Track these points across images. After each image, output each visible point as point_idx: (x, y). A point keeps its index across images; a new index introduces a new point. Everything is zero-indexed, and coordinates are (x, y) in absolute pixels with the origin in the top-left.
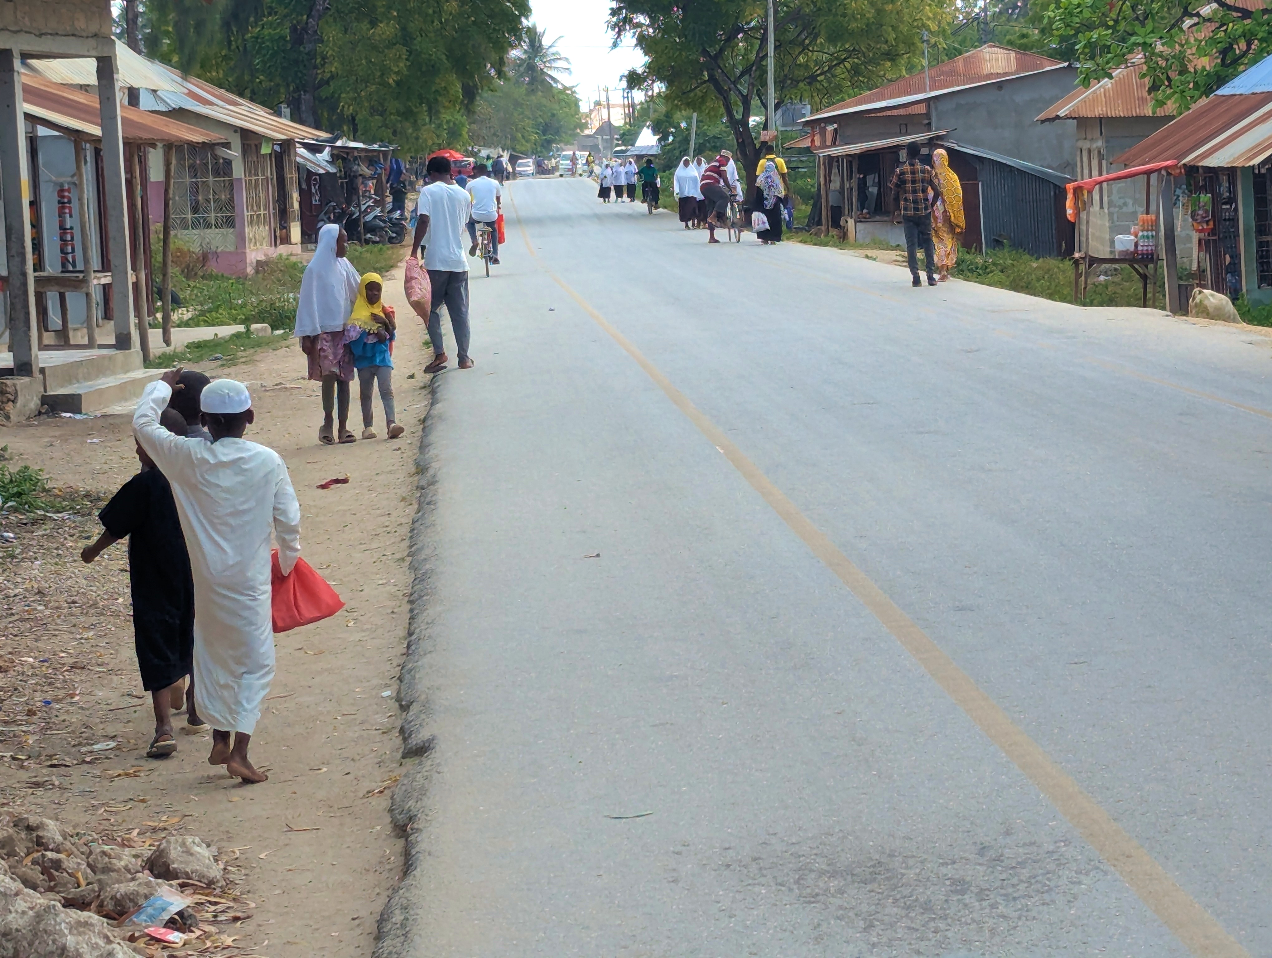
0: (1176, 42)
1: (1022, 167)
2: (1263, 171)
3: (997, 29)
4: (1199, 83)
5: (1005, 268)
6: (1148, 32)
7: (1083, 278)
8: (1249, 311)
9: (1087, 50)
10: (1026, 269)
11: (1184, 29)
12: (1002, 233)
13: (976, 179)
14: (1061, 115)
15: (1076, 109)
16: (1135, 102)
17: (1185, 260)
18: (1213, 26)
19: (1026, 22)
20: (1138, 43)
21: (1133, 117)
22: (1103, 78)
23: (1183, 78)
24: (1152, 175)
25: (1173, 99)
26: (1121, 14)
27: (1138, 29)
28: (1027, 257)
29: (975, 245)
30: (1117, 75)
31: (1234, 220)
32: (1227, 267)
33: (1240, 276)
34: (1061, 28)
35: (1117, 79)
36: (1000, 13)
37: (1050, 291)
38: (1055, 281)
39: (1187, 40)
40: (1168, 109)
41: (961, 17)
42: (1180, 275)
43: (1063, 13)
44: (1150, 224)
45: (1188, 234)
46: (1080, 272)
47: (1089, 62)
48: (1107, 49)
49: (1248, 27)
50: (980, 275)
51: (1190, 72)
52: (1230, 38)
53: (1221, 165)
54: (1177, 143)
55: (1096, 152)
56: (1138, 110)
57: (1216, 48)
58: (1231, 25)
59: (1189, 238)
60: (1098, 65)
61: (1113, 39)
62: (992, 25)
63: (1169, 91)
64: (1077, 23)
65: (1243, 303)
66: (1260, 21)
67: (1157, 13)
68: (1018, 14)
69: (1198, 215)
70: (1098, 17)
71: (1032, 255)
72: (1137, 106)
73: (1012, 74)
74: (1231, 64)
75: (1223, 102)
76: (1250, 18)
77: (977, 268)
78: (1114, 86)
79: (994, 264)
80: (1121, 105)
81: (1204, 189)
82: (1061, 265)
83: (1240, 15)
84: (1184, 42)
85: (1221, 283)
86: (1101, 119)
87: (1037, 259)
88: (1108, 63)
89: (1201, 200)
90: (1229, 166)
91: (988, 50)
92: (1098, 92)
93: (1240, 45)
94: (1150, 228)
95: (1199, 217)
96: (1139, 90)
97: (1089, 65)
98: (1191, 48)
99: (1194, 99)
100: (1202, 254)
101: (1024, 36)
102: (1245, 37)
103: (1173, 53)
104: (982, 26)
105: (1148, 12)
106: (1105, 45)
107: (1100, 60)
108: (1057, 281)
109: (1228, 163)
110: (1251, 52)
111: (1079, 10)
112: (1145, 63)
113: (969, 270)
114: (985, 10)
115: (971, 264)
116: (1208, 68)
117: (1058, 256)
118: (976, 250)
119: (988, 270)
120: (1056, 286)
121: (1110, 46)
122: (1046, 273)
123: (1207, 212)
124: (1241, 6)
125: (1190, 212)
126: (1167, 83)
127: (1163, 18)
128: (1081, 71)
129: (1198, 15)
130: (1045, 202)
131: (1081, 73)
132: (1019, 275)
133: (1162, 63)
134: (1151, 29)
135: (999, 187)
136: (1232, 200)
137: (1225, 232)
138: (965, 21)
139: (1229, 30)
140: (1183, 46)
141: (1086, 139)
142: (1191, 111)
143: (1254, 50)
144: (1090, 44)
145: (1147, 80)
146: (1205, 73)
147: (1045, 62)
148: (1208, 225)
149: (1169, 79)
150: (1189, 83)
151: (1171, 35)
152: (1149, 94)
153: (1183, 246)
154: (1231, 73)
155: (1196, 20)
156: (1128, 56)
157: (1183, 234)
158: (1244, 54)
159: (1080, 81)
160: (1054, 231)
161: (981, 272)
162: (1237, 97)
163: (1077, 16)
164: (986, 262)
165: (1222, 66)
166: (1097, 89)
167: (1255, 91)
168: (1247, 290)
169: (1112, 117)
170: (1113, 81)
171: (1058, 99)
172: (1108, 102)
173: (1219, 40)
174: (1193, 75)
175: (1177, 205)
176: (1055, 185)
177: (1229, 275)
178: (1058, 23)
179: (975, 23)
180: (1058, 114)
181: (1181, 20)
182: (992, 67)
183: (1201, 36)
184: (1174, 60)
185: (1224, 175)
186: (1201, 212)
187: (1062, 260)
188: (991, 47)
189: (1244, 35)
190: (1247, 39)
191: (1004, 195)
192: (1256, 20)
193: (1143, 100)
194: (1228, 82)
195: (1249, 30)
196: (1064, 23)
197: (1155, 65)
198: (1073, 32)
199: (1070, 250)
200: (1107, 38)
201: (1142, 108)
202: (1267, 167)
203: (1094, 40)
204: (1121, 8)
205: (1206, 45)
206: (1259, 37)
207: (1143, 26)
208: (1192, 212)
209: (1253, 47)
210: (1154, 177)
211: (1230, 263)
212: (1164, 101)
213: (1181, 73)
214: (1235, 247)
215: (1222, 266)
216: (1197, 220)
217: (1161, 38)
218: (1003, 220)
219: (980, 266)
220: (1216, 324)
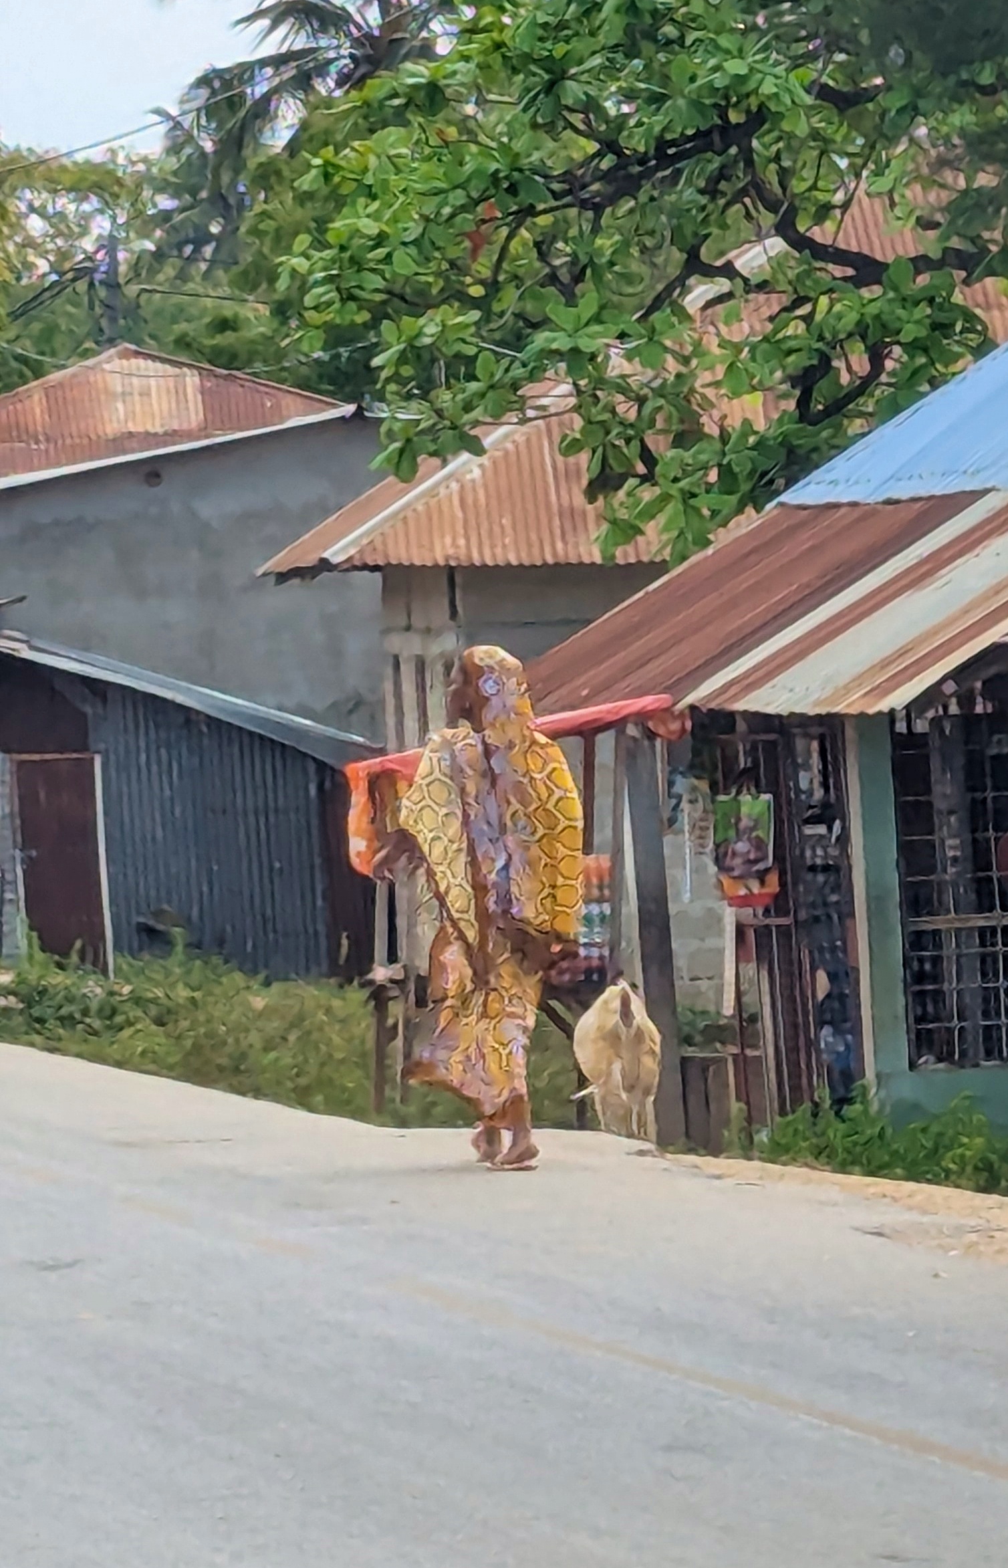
0: (666, 349)
1: (222, 710)
2: (921, 726)
3: (149, 301)
4: (736, 469)
5: (169, 1011)
6: (584, 321)
7: (399, 1042)
8: (881, 1135)
9: (407, 371)
10: (234, 1017)
11: (691, 310)
12: (165, 907)
13: (84, 748)
14: (335, 560)
15: (378, 544)
16: (550, 521)
17: (704, 985)
18: (775, 303)
19: (231, 284)
20: (557, 352)
21: (545, 565)
22: (456, 453)
23: (688, 456)
24: (600, 737)
25: (662, 519)
26: (505, 266)
27: (555, 307)
28: (239, 978)
29: (78, 944)
30: (496, 445)
31: (837, 871)
32: (820, 1007)
33: (857, 1031)
34: (329, 304)
35: (499, 454)
36: (159, 255)
37: (303, 1081)
38: (317, 1049)
39: (697, 344)
40: (648, 543)
41: (43, 266)
42: (686, 1029)
43: (333, 261)
44: (595, 881)
45: (710, 910)
46: (390, 1022)
47: (414, 405)
48: (464, 368)
49: (872, 309)
50: (95, 1033)
51: (709, 437)
52: (821, 338)
53: (797, 710)
54: (676, 641)
55: (440, 668)
56: (559, 545)
57: (784, 368)
58: (824, 301)
59: (713, 922)
60: (439, 413)
61: (484, 339)
62: (132, 290)
63: (648, 494)
64: (377, 290)
65: (866, 1112)
66: (906, 292)
67: (612, 264)
68: (213, 262)
69: (734, 854)
70: (438, 274)
71: (254, 972)
72: (558, 532)
73: (189, 435)
74: (827, 413)
75: (802, 525)
76: (879, 282)
77: (85, 1012)
78: (489, 473)
79: (137, 1000)
80: (509, 530)
81: (750, 778)
82: (336, 1003)
83: (850, 272)
84: (689, 349)
85: (803, 1055)
86: (451, 572)
87: (267, 983)
88: (468, 407)
89: (744, 810)
90: (823, 710)
91: (118, 364)
92: (442, 491)
93: (854, 359)
94: (595, 892)
95: (738, 861)
96: (564, 493)
97: (411, 413)
98: (711, 368)
99: (720, 519)
100: (750, 969)
101: (224, 325)
102: (863, 338)
103: (659, 382)
104: (102, 293)
105: (584, 259)
106: (458, 356)
107: (444, 397)
108: (323, 1048)
109: (817, 703)
110: (884, 378)
111: (381, 252)
112: (577, 409)
113: (62, 1019)
114: (110, 244)
115: (70, 999)
116: (760, 425)
117: (331, 975)
118: (83, 959)
119: (119, 1019)
120: (323, 1065)
121: (476, 356)
122: (292, 1026)
123: (759, 845)
124: (855, 250)
125: (711, 845)
126: (641, 468)
127: (628, 278)
128: (390, 431)
129: (728, 271)
130: (292, 816)
131: (391, 435)
132: (210, 1035)
133: (627, 410)
134: (594, 309)
135: (154, 768)
136: (830, 812)
137: (813, 905)
138: (54, 277)
139: (818, 317)
140: (686, 361)
141: (408, 628)
142: (710, 551)
143: (893, 374)
144: (414, 354)
145: (584, 457)
146: (752, 440)
147: (289, 402)
148: (762, 883)
149: (648, 457)
150: (705, 468)
151: (653, 330)
152: (591, 497)
153: (694, 944)
154: (826, 441)
155: (722, 285)
156: (527, 390)
157: (697, 909)
158: (864, 386)
159: (388, 459)
160: (319, 902)
161: (97, 1024)
162: (843, 510)
163: (373, 270)
164: (112, 993)
165: (802, 419)
166: (437, 485)
167: (895, 495)
168: (879, 1076)
169: (485, 566)
170: (484, 460)
171: (326, 512)
172: (473, 523)
173: (792, 344)
174: (718, 445)
175: (677, 825)
176: (321, 766)
177: (826, 1031)
178: (321, 290)
179: (82, 286)
180: (326, 555)
181: (680, 283)
182: (131, 415)
183: (739, 332)
184: (661, 402)
185: (808, 736)
186: (742, 847)
187: (341, 986)
188: (125, 355)
189: (861, 331)
190: (870, 342)
191: (167, 792)
192: (895, 289)
193: (571, 516)
194: (817, 467)
195: (877, 317)
196: (338, 290)
197: (606, 416)
198: (363, 317)
199: (361, 961)
200: (466, 335)
201: (570, 538)
202: (931, 714)
203: (427, 341)
204: (504, 250)
205: (753, 359)
206: (904, 338)
207: (571, 299)
208: (717, 846)
209: (889, 365)
210: (605, 743)
211: (828, 996)
212: (638, 523)
213: (680, 441)
214: (845, 951)
215: (805, 1005)
216: (732, 869)
217: (622, 336)
218: (167, 866)
219: (94, 1006)
220: (782, 1176)
